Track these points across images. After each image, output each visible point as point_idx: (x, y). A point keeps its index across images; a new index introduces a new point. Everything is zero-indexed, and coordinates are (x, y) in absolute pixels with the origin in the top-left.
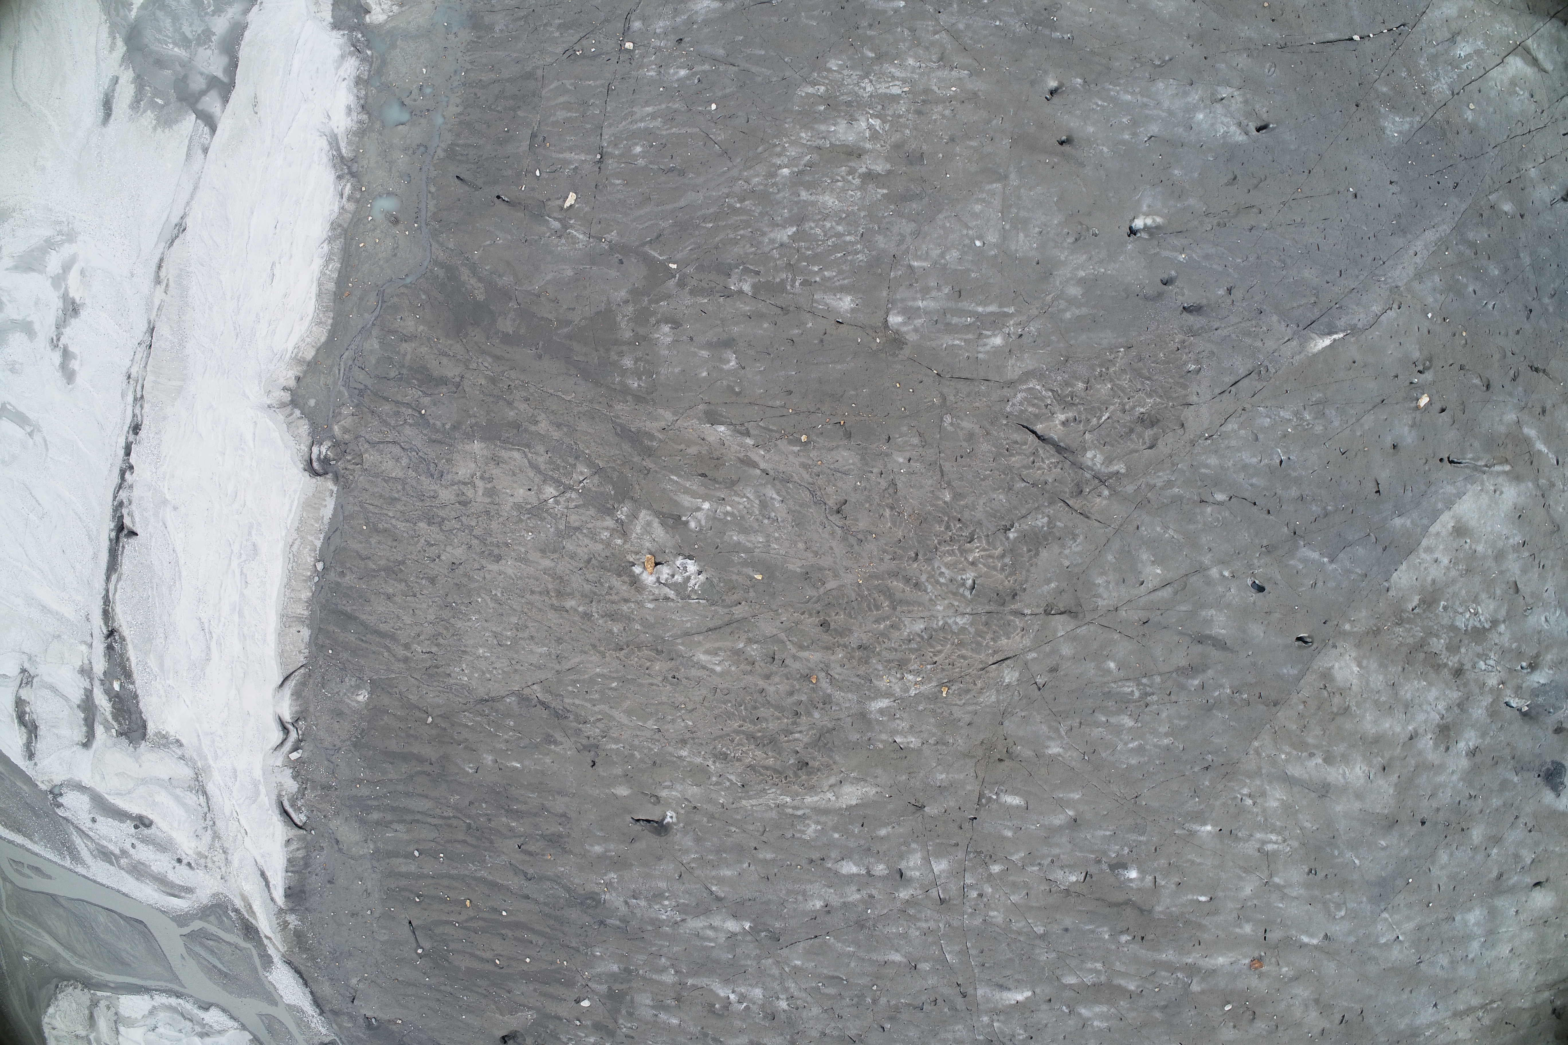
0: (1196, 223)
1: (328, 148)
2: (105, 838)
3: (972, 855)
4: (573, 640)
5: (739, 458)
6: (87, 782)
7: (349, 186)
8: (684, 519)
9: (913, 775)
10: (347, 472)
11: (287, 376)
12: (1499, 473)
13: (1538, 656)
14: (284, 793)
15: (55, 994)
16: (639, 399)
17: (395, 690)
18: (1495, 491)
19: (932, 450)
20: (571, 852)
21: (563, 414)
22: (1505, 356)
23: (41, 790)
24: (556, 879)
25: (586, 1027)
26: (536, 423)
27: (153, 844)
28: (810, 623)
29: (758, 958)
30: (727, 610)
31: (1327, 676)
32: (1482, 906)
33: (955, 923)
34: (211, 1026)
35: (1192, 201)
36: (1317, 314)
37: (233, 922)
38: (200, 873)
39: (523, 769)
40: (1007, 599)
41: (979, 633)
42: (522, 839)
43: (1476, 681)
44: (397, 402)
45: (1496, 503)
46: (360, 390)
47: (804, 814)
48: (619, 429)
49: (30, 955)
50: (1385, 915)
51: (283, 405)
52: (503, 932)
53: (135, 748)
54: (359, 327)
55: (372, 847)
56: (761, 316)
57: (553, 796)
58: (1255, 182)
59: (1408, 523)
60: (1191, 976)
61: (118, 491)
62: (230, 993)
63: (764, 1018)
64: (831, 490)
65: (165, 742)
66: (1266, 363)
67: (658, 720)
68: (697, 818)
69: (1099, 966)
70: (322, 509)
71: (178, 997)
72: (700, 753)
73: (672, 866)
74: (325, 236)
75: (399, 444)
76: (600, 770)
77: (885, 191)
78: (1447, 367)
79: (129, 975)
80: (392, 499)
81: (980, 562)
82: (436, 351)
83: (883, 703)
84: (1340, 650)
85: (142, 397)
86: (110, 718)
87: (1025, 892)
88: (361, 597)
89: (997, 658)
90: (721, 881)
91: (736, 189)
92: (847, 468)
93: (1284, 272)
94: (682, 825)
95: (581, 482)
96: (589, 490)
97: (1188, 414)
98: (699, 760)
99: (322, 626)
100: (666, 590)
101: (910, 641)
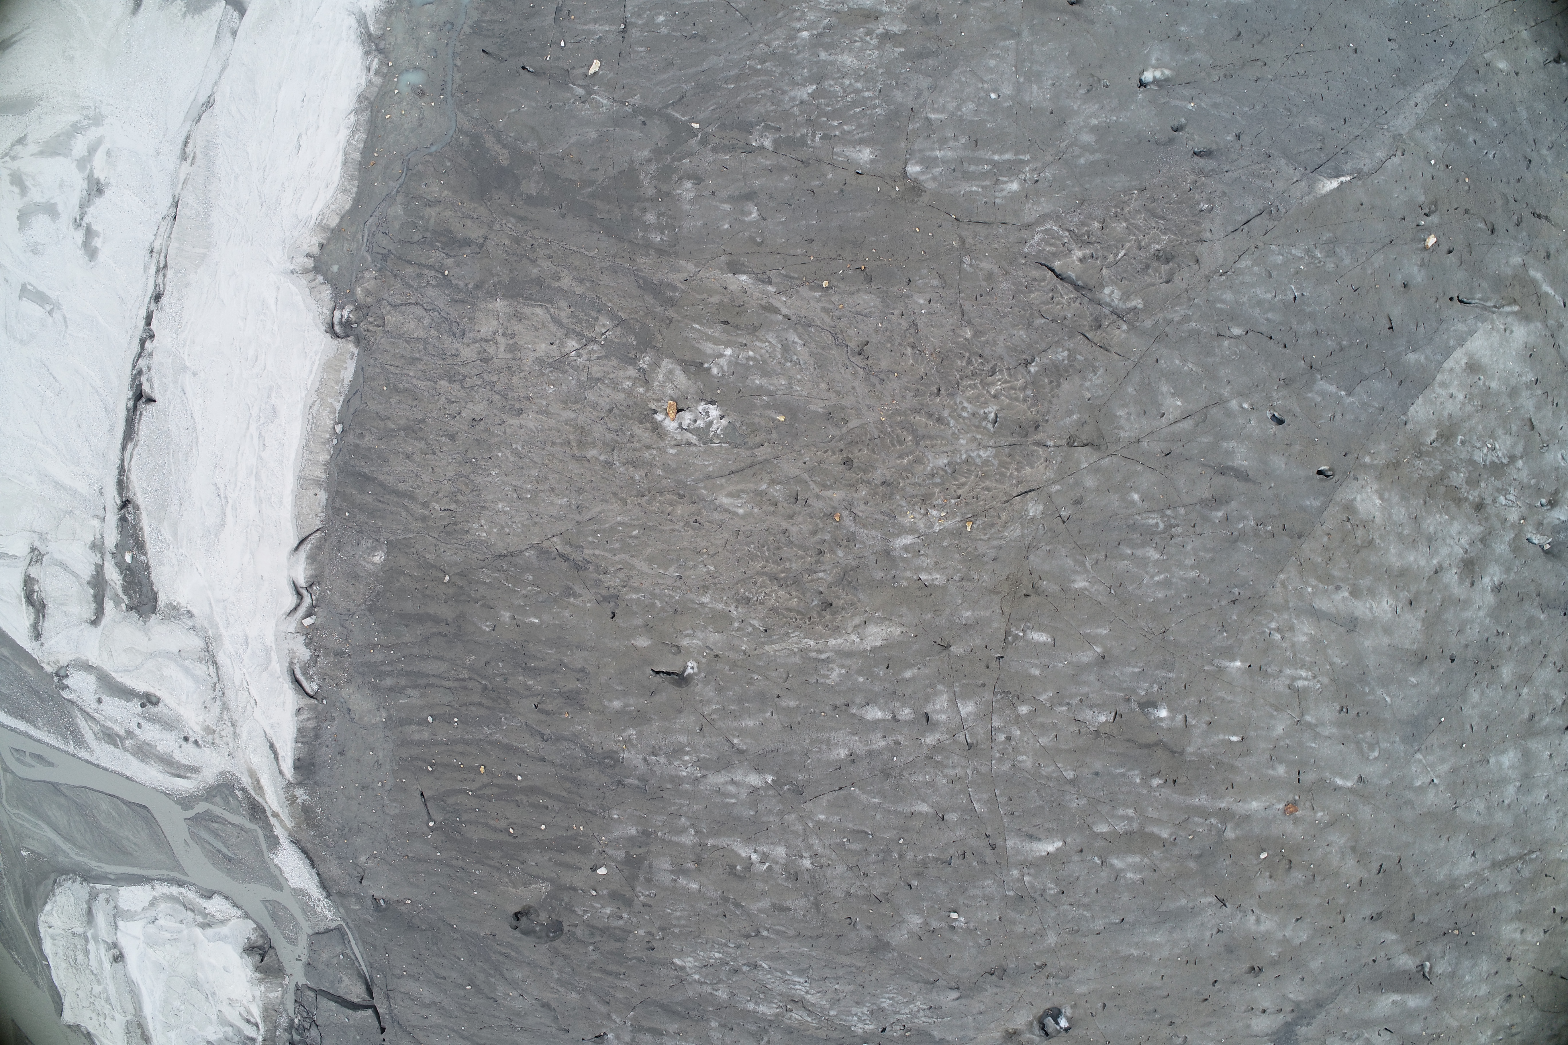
0: (1203, 74)
1: (356, 26)
2: (110, 719)
3: (999, 696)
4: (593, 489)
5: (760, 305)
6: (94, 661)
7: (376, 61)
8: (706, 365)
9: (938, 613)
10: (369, 334)
11: (311, 242)
12: (1508, 314)
13: (1556, 492)
14: (296, 661)
15: (53, 890)
16: (661, 252)
17: (412, 549)
18: (1505, 330)
19: (952, 291)
20: (589, 709)
21: (585, 270)
22: (1507, 202)
23: (46, 673)
24: (574, 739)
25: (602, 897)
26: (559, 279)
27: (160, 722)
28: (833, 462)
29: (781, 814)
30: (749, 452)
31: (1349, 508)
32: (1515, 748)
33: (983, 769)
34: (213, 916)
35: (1198, 55)
36: (1324, 159)
37: (239, 801)
38: (207, 751)
39: (541, 625)
40: (1030, 430)
41: (1003, 464)
42: (539, 697)
43: (1498, 515)
44: (420, 265)
45: (1507, 342)
46: (384, 255)
47: (828, 658)
48: (641, 282)
49: (28, 850)
50: (1419, 756)
51: (306, 271)
52: (518, 798)
53: (145, 622)
54: (384, 194)
55: (384, 715)
56: (782, 169)
57: (571, 651)
58: (1260, 38)
59: (1422, 358)
60: (1224, 822)
61: (138, 360)
62: (234, 879)
63: (787, 878)
64: (852, 332)
65: (175, 613)
66: (1276, 203)
67: (679, 567)
68: (719, 666)
69: (1131, 812)
70: (343, 371)
71: (180, 886)
72: (722, 598)
73: (692, 719)
74: (352, 108)
75: (421, 305)
76: (620, 621)
77: (902, 50)
78: (1452, 211)
79: (131, 865)
80: (414, 359)
81: (1003, 395)
82: (460, 215)
83: (908, 540)
84: (1361, 482)
85: (165, 266)
86: (120, 592)
87: (1054, 734)
88: (379, 457)
89: (1021, 489)
90: (743, 732)
91: (757, 51)
92: (868, 310)
93: (1290, 120)
94: (703, 675)
95: (603, 334)
96: (612, 341)
97: (1202, 250)
98: (721, 606)
99: (339, 489)
100: (689, 435)
101: (933, 476)
